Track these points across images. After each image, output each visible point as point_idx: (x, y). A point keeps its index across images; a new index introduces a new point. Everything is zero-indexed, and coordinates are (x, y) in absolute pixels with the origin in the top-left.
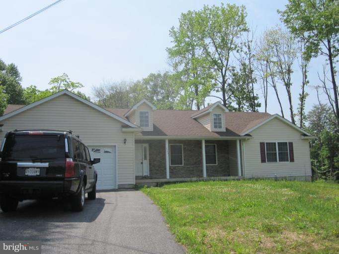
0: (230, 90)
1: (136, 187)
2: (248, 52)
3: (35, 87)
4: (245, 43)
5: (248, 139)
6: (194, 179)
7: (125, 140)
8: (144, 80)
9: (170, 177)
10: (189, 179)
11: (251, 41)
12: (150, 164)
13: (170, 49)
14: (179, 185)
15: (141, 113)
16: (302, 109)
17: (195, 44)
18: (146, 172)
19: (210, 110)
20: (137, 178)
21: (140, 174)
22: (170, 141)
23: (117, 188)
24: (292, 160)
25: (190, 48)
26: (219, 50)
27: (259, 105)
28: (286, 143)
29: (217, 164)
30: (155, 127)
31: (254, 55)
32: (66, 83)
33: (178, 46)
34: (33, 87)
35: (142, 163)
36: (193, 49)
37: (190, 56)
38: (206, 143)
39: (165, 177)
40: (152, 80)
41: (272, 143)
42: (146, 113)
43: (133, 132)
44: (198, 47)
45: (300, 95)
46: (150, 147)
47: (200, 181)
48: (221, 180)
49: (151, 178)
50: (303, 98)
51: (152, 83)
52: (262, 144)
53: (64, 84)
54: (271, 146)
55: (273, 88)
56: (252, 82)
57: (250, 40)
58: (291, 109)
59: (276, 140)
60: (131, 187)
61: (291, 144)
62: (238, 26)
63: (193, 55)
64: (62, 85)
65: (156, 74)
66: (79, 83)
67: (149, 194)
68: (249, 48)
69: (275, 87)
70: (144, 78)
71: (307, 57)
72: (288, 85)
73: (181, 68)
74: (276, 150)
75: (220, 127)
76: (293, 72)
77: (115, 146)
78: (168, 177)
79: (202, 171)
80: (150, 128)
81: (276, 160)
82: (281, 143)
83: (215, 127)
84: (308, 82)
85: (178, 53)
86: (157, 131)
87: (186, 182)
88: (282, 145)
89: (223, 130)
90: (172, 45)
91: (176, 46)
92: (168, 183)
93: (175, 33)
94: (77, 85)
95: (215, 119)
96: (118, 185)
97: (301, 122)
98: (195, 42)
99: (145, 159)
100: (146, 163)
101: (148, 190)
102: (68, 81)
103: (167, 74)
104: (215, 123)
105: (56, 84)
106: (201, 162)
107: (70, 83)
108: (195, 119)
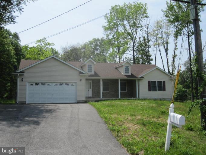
0: (137, 50)
1: (86, 102)
2: (147, 31)
3: (28, 45)
4: (145, 25)
5: (142, 79)
6: (114, 99)
7: (81, 79)
8: (90, 42)
9: (102, 97)
10: (111, 99)
11: (149, 25)
12: (92, 91)
13: (104, 26)
14: (106, 101)
15: (89, 65)
16: (173, 63)
17: (119, 24)
18: (91, 95)
19: (123, 64)
20: (86, 97)
21: (87, 96)
22: (103, 80)
23: (77, 102)
24: (165, 90)
25: (116, 26)
26: (132, 28)
27: (152, 60)
28: (162, 81)
29: (126, 91)
30: (95, 72)
31: (149, 33)
32: (45, 43)
33: (109, 24)
34: (27, 46)
35: (88, 90)
36: (117, 27)
37: (116, 31)
38: (120, 81)
39: (100, 98)
40: (94, 42)
41: (154, 81)
42: (91, 65)
43: (85, 76)
44: (120, 26)
45: (173, 55)
46: (93, 82)
47: (117, 100)
48: (127, 100)
49: (93, 98)
50: (174, 57)
51: (94, 44)
52: (149, 82)
53: (44, 44)
54: (154, 83)
55: (159, 51)
56: (148, 47)
57: (148, 23)
58: (168, 63)
59: (157, 80)
60: (83, 102)
61: (164, 82)
62: (143, 14)
63: (117, 30)
64: (43, 44)
65: (97, 39)
66: (52, 43)
67: (92, 105)
68: (147, 29)
69: (160, 50)
70: (90, 40)
71: (176, 36)
72: (166, 50)
73: (111, 37)
74: (156, 85)
75: (128, 73)
76: (169, 43)
77: (76, 82)
78: (101, 97)
79: (118, 95)
80: (93, 73)
81: (156, 90)
82: (159, 81)
83: (126, 73)
84: (177, 49)
85: (109, 29)
86: (96, 74)
87: (110, 100)
88: (160, 83)
89: (130, 74)
90: (106, 24)
91: (108, 25)
92: (101, 100)
93: (107, 17)
94: (51, 44)
95: (126, 69)
96: (78, 101)
97: (173, 70)
98: (119, 22)
99: (90, 88)
100: (91, 90)
101: (92, 103)
102: (46, 42)
103: (103, 39)
104: (126, 71)
105: (39, 44)
106: (118, 90)
107: (47, 43)
108: (116, 68)
